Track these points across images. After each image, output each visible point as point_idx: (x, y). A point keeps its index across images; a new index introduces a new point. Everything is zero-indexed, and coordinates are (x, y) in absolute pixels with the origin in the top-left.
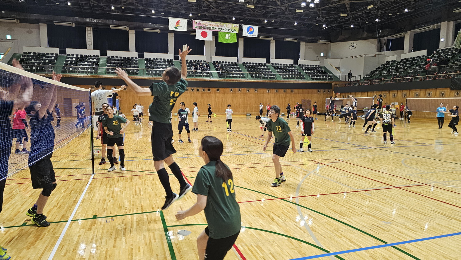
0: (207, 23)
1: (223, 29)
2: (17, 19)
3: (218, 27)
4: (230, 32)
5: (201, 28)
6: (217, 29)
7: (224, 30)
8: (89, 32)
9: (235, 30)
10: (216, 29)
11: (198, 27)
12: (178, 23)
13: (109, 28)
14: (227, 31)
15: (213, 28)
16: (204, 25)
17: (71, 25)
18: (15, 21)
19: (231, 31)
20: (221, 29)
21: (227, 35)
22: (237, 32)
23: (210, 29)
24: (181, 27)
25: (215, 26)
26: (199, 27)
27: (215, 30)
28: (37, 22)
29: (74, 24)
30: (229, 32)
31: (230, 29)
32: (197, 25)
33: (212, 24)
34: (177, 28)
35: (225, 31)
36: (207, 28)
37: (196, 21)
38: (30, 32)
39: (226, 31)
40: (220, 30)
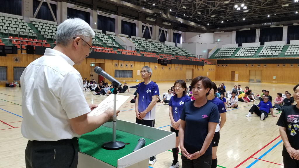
2: (223, 31)
8: (258, 32)
13: (269, 27)
17: (248, 29)
18: (222, 32)
28: (232, 31)
29: (250, 29)
38: (228, 36)
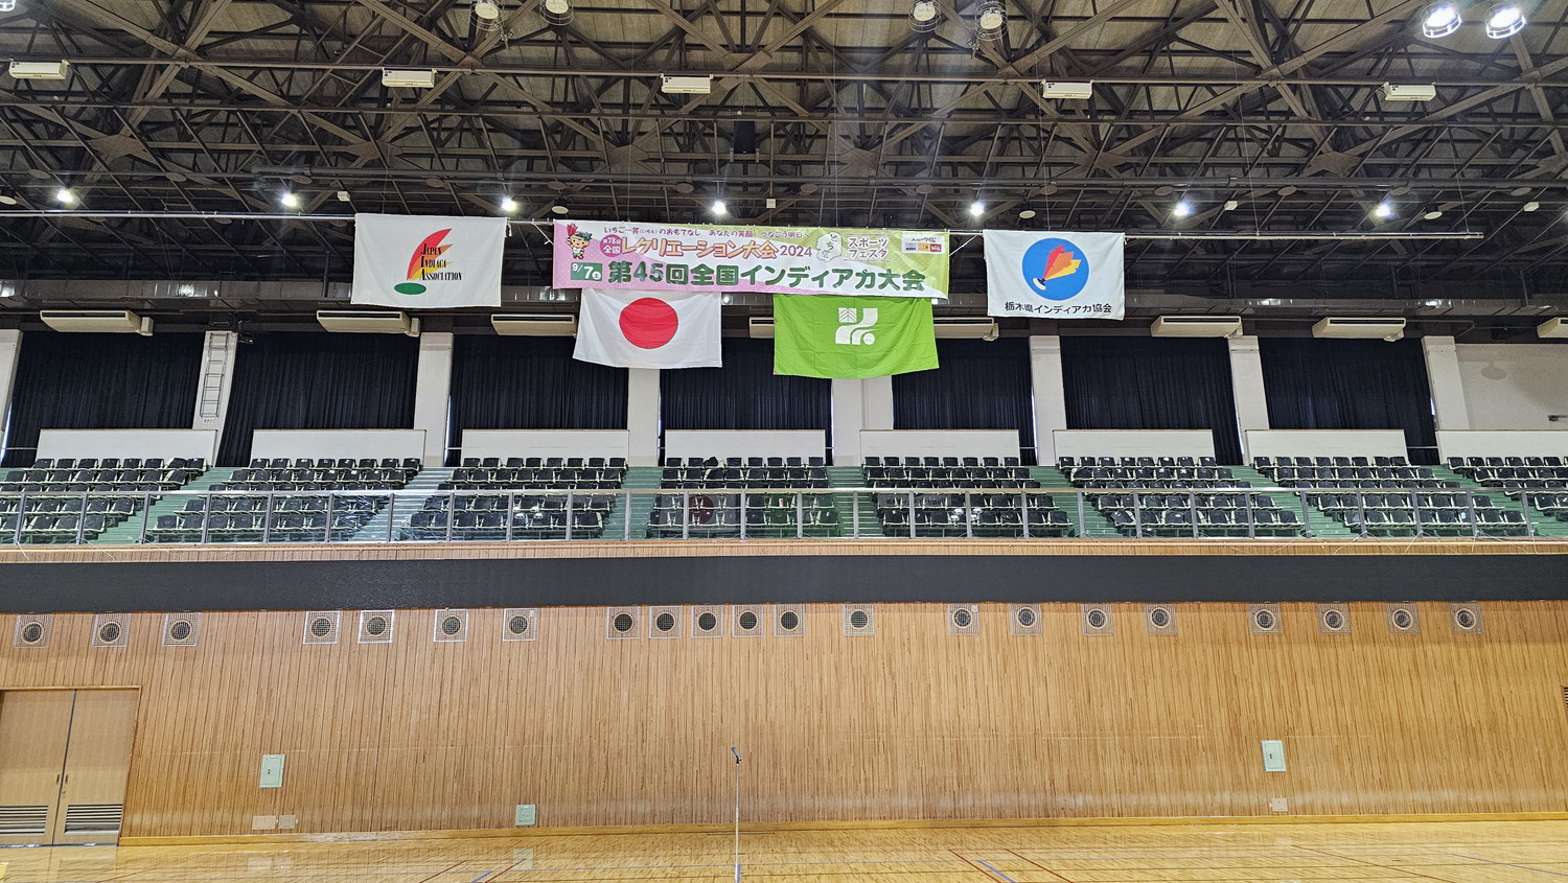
0: (670, 237)
1: (813, 273)
3: (764, 263)
4: (875, 291)
5: (621, 272)
6: (762, 276)
7: (820, 279)
8: (218, 355)
9: (914, 278)
10: (752, 273)
11: (598, 267)
12: (428, 250)
14: (849, 288)
15: (727, 274)
16: (653, 256)
19: (880, 281)
20: (799, 274)
21: (846, 314)
22: (936, 288)
23: (702, 274)
24: (457, 276)
25: (745, 252)
26: (607, 271)
27: (744, 285)
29: (146, 321)
30: (863, 291)
31: (877, 270)
32: (594, 255)
33: (713, 241)
34: (420, 289)
35: (828, 289)
36: (676, 274)
37: (583, 226)
39: (839, 290)
40: (786, 281)
